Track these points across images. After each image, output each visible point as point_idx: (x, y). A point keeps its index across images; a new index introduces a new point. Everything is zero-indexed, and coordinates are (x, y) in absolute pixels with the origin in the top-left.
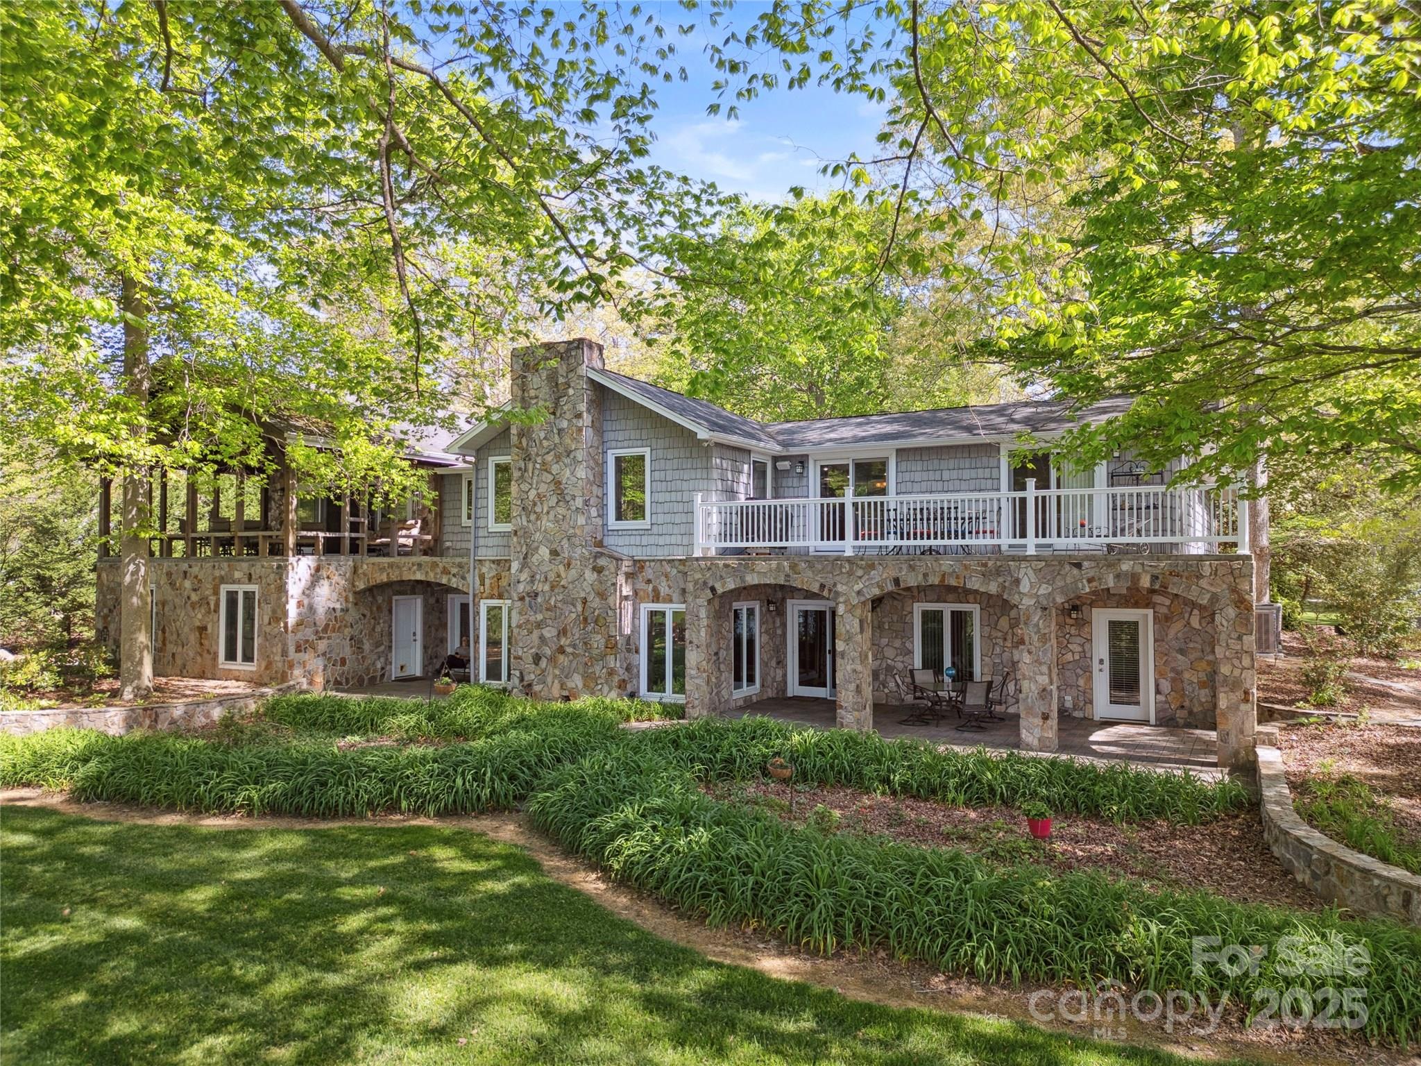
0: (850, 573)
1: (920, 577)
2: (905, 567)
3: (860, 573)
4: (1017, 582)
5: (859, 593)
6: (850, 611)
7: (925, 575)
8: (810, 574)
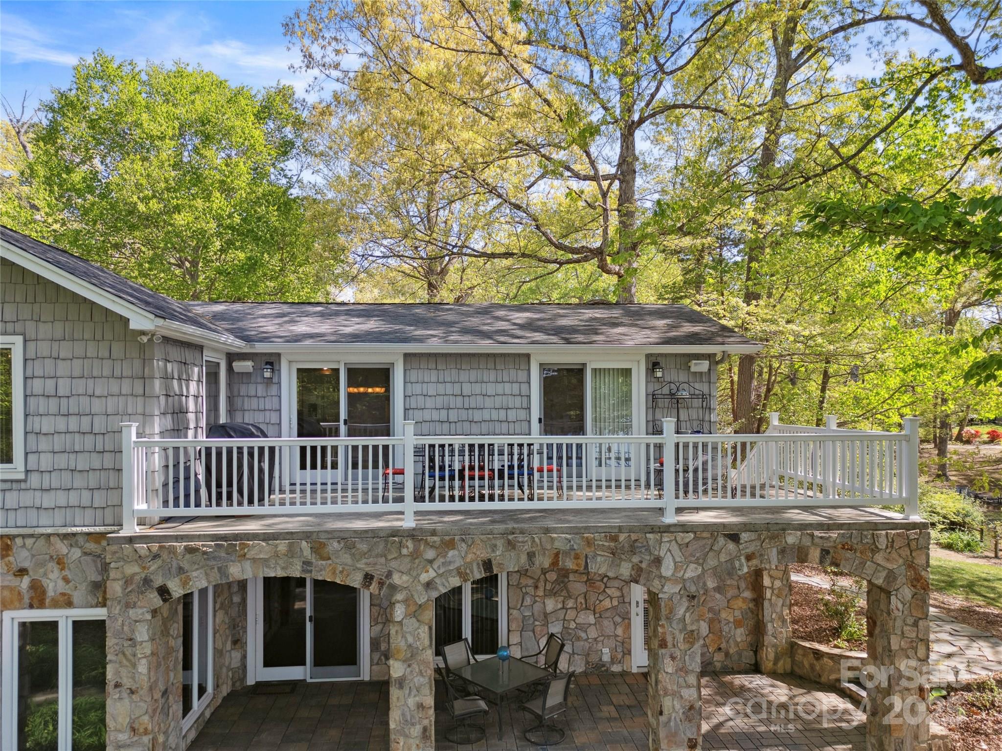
0: (415, 555)
1: (524, 558)
2: (500, 543)
3: (430, 554)
4: (658, 561)
5: (429, 585)
6: (414, 615)
7: (531, 556)
8: (346, 558)
